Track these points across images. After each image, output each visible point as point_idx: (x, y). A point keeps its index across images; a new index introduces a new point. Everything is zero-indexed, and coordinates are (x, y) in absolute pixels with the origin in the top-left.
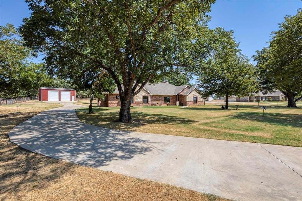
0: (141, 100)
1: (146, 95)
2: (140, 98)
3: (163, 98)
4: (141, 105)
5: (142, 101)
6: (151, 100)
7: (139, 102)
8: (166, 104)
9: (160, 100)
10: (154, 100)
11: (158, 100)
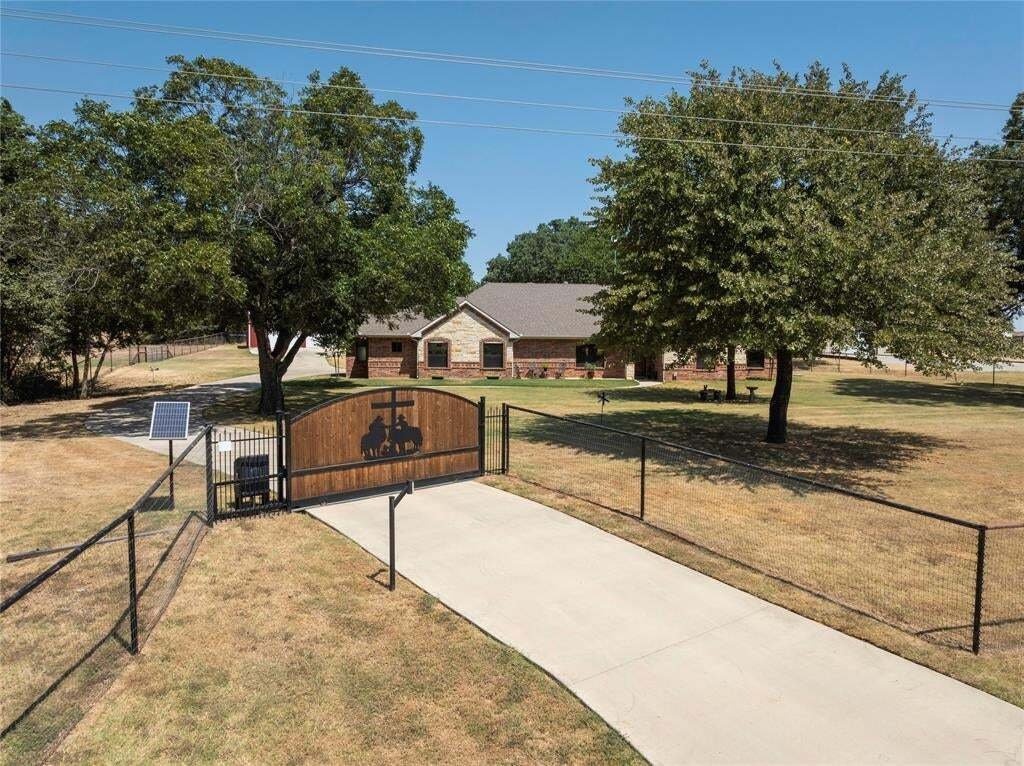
0: (476, 358)
1: (493, 339)
2: (472, 350)
3: (573, 350)
4: (476, 373)
5: (478, 360)
6: (515, 357)
7: (470, 363)
8: (582, 373)
9: (561, 356)
10: (533, 357)
11: (549, 357)
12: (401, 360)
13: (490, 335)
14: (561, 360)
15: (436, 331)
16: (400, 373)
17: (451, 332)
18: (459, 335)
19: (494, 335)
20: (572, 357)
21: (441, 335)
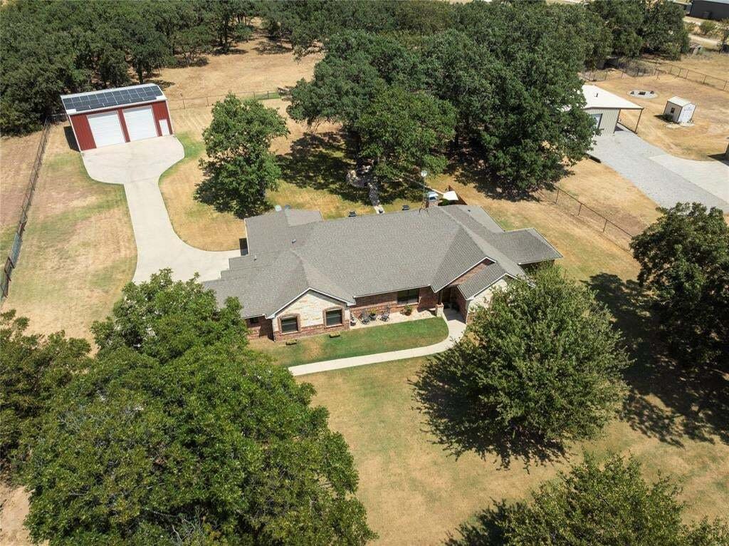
0: (321, 321)
1: (334, 308)
2: (317, 317)
3: (395, 296)
4: (321, 331)
7: (316, 326)
8: (402, 309)
9: (385, 301)
10: (364, 305)
11: (377, 303)
12: (259, 328)
13: (331, 305)
14: (386, 304)
15: (286, 310)
16: (260, 336)
17: (299, 309)
18: (305, 309)
19: (334, 305)
20: (394, 300)
21: (291, 312)
